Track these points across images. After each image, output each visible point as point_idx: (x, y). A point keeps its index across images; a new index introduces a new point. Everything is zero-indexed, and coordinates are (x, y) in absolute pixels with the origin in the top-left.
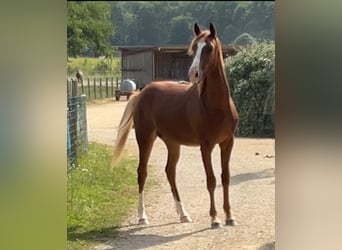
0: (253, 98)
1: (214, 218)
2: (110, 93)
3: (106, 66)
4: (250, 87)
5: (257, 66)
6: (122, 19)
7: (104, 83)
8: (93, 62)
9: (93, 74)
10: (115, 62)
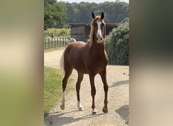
0: (125, 47)
1: (93, 110)
2: (65, 44)
3: (64, 33)
4: (124, 42)
5: (127, 32)
6: (73, 12)
7: (62, 40)
8: (59, 30)
9: (59, 36)
10: (68, 31)
